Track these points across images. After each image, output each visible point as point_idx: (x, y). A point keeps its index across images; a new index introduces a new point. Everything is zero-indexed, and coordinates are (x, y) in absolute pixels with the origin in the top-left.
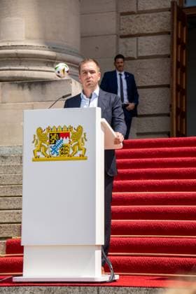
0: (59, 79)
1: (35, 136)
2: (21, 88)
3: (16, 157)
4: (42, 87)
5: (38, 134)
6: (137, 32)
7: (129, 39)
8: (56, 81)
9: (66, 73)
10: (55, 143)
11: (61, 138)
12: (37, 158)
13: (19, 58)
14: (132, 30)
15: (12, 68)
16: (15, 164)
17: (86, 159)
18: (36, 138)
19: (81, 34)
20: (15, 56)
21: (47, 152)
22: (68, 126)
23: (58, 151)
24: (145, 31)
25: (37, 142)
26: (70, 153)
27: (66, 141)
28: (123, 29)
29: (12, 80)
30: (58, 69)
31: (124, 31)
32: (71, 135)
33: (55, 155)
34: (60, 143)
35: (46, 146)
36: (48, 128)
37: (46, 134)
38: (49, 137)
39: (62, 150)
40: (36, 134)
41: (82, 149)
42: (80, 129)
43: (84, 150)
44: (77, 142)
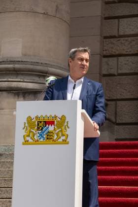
5: (28, 122)
10: (42, 130)
11: (47, 126)
12: (26, 142)
17: (68, 143)
18: (26, 125)
21: (35, 137)
22: (53, 116)
23: (45, 136)
26: (55, 138)
32: (56, 123)
33: (42, 140)
34: (46, 129)
35: (35, 132)
36: (37, 117)
37: (34, 122)
38: (37, 124)
39: (48, 135)
40: (26, 122)
41: (64, 135)
42: (63, 118)
43: (66, 136)
44: (60, 129)
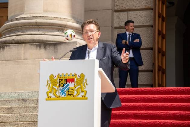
0: (67, 41)
1: (48, 81)
2: (39, 48)
3: (33, 100)
4: (55, 47)
5: (51, 80)
6: (127, 8)
7: (122, 13)
8: (65, 43)
9: (73, 37)
10: (63, 87)
11: (68, 83)
12: (49, 98)
13: (38, 25)
14: (124, 6)
15: (32, 33)
16: (32, 105)
18: (49, 82)
19: (85, 9)
20: (35, 24)
21: (57, 93)
22: (73, 74)
23: (66, 93)
24: (134, 8)
25: (50, 86)
26: (75, 94)
27: (71, 85)
28: (117, 6)
29: (32, 42)
30: (67, 34)
31: (118, 7)
33: (63, 96)
34: (67, 86)
35: (57, 89)
36: (58, 75)
37: (56, 80)
38: (58, 82)
39: (68, 92)
40: (49, 79)
41: (84, 92)
42: (82, 76)
43: (85, 92)
44: (80, 86)
